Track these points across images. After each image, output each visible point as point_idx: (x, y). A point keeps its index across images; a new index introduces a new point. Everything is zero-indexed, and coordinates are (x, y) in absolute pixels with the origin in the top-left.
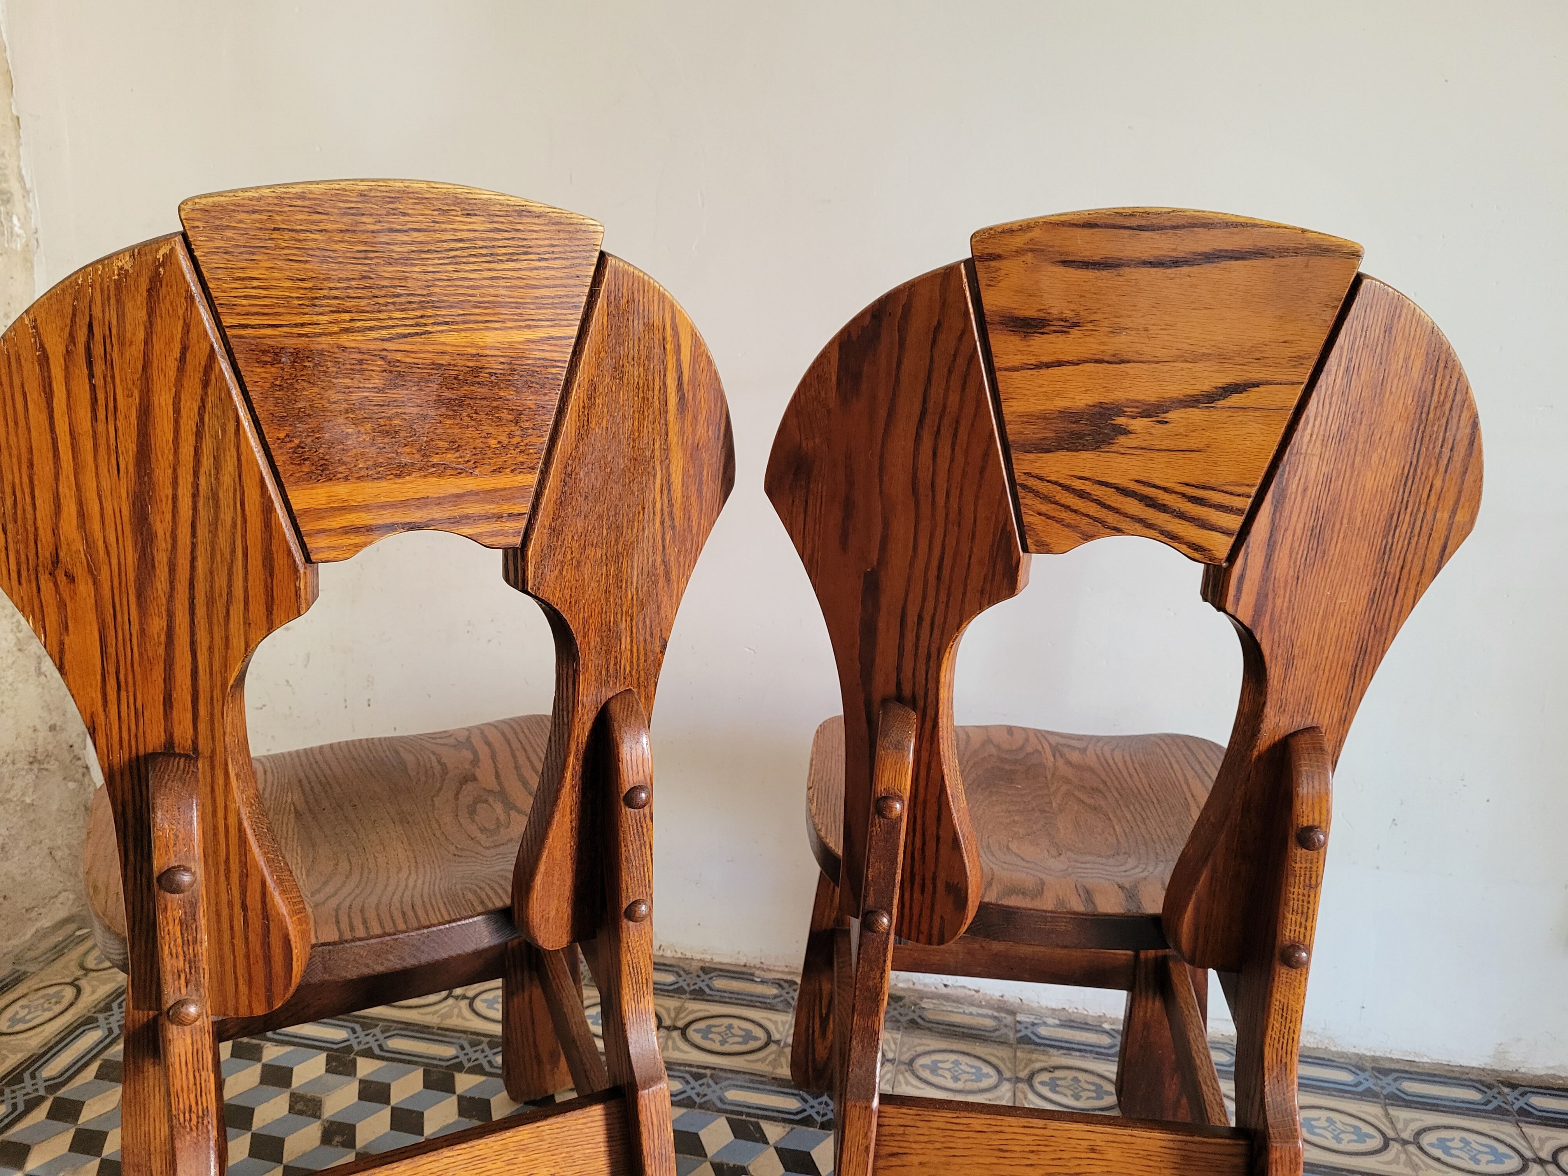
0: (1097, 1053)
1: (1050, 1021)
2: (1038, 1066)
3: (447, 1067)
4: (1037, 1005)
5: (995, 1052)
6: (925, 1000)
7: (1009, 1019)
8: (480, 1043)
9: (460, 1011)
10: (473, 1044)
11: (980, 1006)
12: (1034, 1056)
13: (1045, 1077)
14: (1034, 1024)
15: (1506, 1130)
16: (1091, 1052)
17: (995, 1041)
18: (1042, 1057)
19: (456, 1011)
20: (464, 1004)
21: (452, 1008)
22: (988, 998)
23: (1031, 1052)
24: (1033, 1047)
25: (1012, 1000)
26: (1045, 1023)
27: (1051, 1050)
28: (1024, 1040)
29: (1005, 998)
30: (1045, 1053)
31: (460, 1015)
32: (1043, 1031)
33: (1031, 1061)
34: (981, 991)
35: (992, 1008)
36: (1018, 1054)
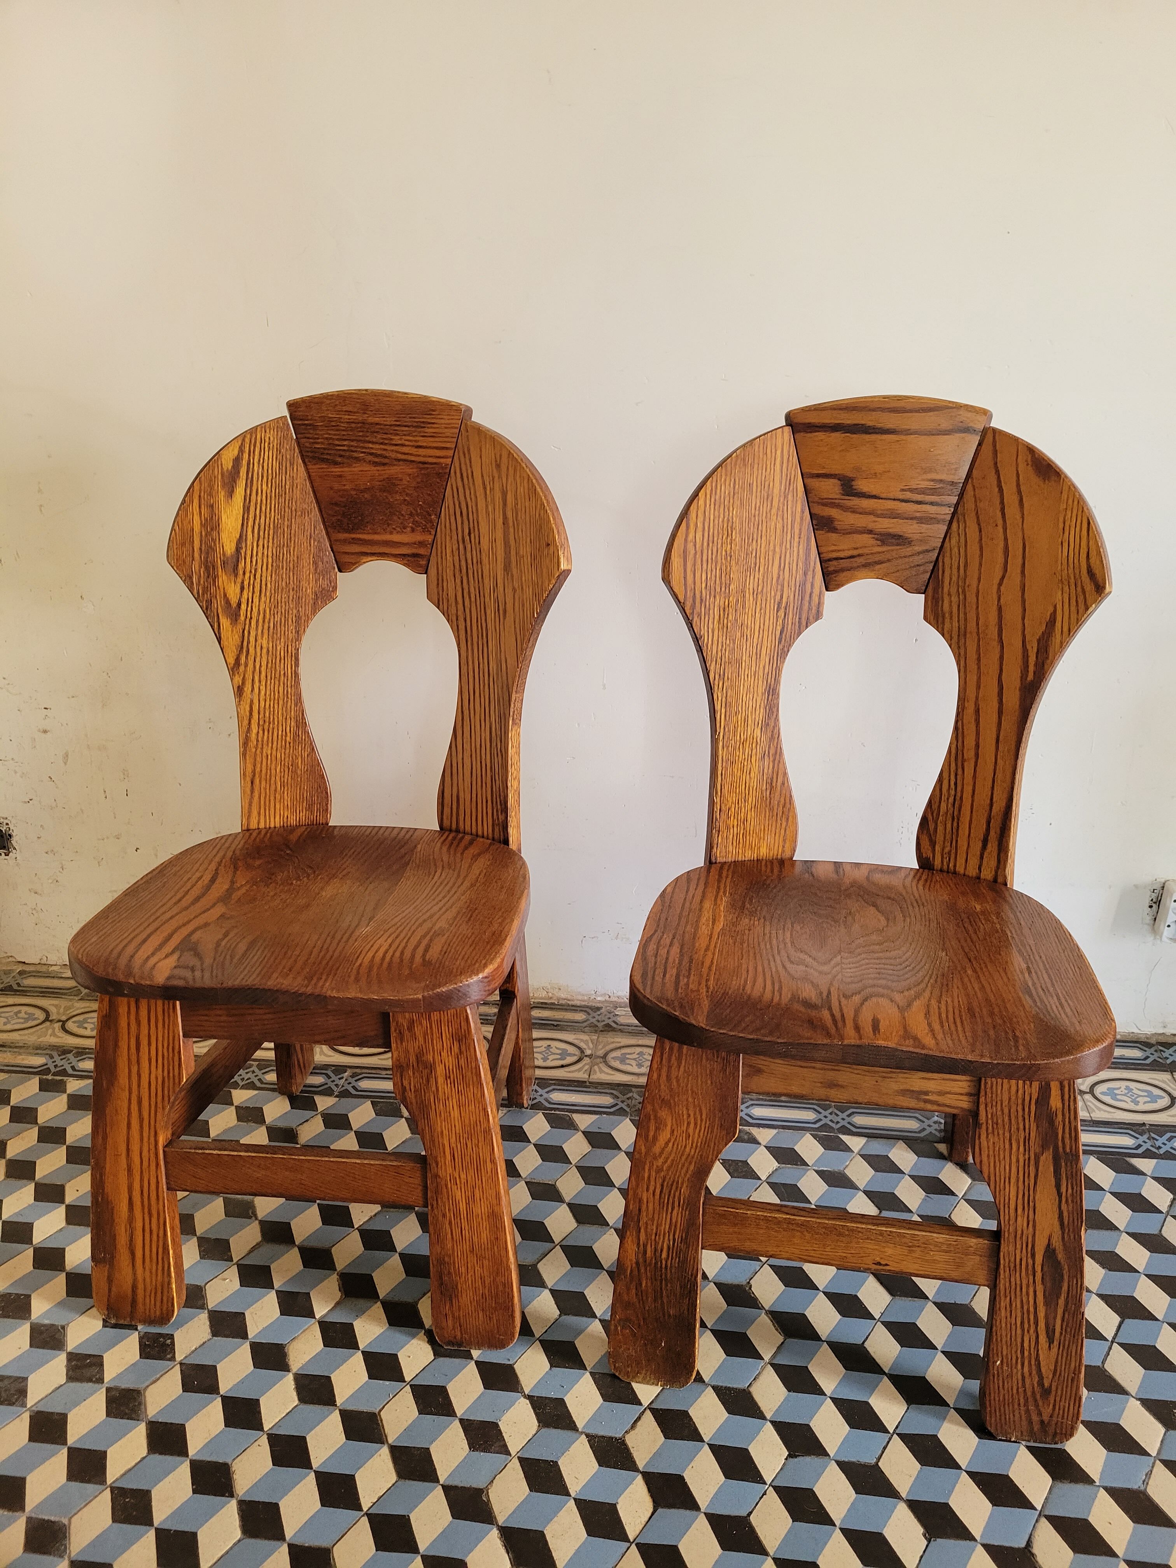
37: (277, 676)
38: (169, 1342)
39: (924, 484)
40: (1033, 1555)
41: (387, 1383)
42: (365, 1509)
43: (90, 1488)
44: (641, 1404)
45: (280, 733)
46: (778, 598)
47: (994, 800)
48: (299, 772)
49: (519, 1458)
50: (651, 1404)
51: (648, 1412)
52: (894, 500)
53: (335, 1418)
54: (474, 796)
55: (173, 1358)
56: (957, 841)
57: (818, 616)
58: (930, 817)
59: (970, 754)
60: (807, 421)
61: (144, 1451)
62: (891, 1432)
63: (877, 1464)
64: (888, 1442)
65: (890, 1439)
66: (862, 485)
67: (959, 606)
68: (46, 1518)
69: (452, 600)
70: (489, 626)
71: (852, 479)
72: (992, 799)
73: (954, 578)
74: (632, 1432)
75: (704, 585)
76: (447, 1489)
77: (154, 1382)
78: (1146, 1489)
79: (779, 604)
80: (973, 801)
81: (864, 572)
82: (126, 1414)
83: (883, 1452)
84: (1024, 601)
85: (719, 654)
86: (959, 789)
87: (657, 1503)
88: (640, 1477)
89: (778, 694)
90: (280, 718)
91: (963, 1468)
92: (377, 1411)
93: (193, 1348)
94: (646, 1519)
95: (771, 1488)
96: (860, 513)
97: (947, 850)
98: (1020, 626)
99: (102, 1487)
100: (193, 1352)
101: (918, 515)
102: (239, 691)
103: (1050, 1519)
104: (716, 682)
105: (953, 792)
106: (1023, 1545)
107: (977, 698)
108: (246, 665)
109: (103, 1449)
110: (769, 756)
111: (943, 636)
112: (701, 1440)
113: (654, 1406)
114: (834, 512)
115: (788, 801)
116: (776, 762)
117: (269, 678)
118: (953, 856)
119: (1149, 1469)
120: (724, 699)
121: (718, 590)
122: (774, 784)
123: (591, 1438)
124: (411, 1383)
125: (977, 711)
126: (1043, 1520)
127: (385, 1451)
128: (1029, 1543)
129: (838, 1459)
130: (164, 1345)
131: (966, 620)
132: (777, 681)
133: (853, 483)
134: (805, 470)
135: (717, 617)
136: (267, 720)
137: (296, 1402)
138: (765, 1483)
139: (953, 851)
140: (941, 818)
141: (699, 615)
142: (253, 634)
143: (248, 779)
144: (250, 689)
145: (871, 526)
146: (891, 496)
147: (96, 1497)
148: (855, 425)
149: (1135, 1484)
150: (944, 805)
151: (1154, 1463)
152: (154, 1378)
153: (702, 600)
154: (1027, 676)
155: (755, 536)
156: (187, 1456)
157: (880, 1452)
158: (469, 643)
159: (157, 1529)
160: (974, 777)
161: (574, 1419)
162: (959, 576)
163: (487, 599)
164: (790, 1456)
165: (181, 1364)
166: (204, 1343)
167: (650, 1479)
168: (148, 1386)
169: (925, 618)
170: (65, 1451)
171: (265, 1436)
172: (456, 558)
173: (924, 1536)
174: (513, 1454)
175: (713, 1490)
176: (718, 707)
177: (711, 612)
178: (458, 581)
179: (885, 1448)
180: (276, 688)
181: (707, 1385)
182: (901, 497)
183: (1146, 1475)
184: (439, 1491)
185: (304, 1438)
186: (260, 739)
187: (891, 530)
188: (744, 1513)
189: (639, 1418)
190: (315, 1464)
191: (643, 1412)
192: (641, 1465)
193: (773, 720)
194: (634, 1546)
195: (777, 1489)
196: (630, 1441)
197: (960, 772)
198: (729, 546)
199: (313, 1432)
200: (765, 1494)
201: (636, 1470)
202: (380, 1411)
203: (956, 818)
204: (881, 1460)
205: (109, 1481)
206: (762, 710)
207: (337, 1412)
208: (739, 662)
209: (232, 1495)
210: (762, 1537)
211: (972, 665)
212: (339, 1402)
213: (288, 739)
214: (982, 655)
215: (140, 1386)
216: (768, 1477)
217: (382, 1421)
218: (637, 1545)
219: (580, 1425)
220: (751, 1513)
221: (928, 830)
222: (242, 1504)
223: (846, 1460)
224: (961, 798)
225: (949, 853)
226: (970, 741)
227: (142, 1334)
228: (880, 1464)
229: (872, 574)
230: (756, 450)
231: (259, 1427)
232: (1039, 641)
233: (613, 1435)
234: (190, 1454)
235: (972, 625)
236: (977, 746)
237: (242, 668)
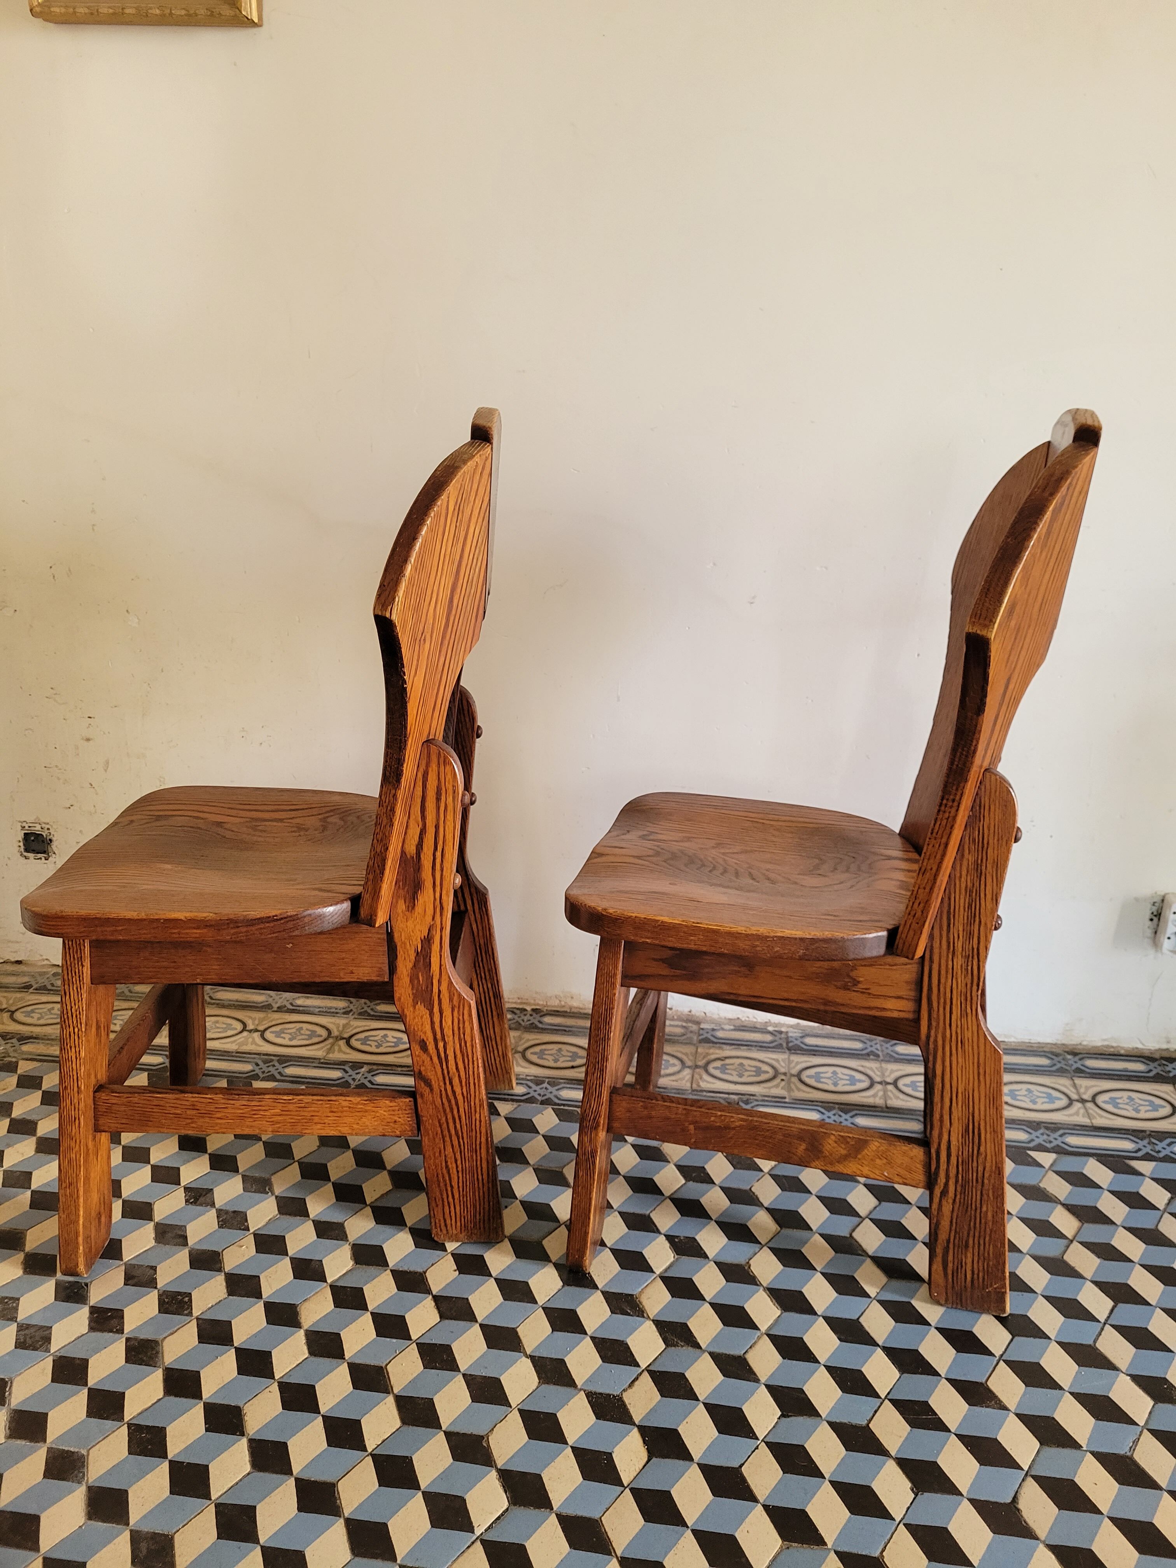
0: (761, 1047)
1: (727, 1027)
2: (713, 1057)
3: (245, 1078)
4: (717, 1016)
5: (680, 1049)
7: (695, 1028)
8: (272, 1061)
9: (254, 1039)
10: (265, 1062)
12: (711, 1051)
13: (718, 1064)
14: (713, 1030)
15: (1063, 1083)
16: (756, 1046)
17: (681, 1043)
18: (717, 1051)
19: (250, 1040)
20: (256, 1035)
21: (246, 1038)
22: (679, 1014)
23: (710, 1048)
24: (711, 1045)
25: (697, 1014)
26: (723, 1029)
27: (725, 1047)
28: (706, 1041)
29: (693, 1013)
30: (720, 1048)
31: (254, 1042)
32: (720, 1034)
33: (708, 1054)
34: (674, 1009)
35: (683, 1021)
36: (699, 1050)
38: (186, 1299)
40: (1018, 1510)
41: (394, 1340)
42: (369, 1450)
43: (108, 1423)
44: (638, 1365)
49: (519, 1409)
50: (649, 1366)
51: (646, 1374)
53: (344, 1369)
55: (190, 1314)
61: (161, 1394)
62: (883, 1397)
63: (868, 1425)
64: (879, 1407)
65: (881, 1404)
68: (66, 1449)
74: (629, 1391)
76: (448, 1434)
77: (172, 1334)
78: (1132, 1455)
82: (144, 1361)
83: (874, 1415)
87: (651, 1454)
88: (636, 1430)
91: (953, 1430)
92: (384, 1365)
93: (210, 1306)
94: (641, 1467)
95: (763, 1443)
99: (119, 1424)
100: (209, 1309)
103: (1037, 1478)
106: (1009, 1500)
109: (121, 1390)
112: (697, 1399)
113: (651, 1368)
119: (1138, 1436)
123: (590, 1395)
124: (417, 1341)
126: (1030, 1480)
127: (390, 1400)
128: (1015, 1499)
129: (830, 1419)
130: (182, 1301)
137: (307, 1355)
138: (757, 1439)
147: (114, 1432)
149: (1123, 1450)
151: (1141, 1432)
152: (171, 1331)
156: (201, 1399)
157: (872, 1415)
159: (170, 1461)
161: (574, 1377)
164: (783, 1416)
165: (198, 1319)
166: (220, 1301)
167: (646, 1432)
168: (165, 1338)
170: (86, 1391)
171: (276, 1384)
173: (912, 1490)
174: (513, 1406)
175: (706, 1443)
179: (876, 1412)
181: (704, 1351)
183: (1134, 1442)
184: (441, 1436)
185: (314, 1387)
188: (736, 1465)
189: (636, 1379)
190: (324, 1409)
191: (641, 1374)
192: (637, 1419)
194: (627, 1490)
195: (768, 1444)
196: (627, 1398)
199: (322, 1381)
200: (757, 1448)
201: (634, 1424)
202: (387, 1365)
204: (872, 1422)
205: (127, 1418)
207: (346, 1365)
209: (242, 1434)
210: (753, 1487)
212: (347, 1355)
215: (159, 1338)
216: (761, 1433)
217: (388, 1374)
218: (631, 1489)
219: (579, 1382)
220: (743, 1464)
222: (251, 1441)
223: (838, 1421)
227: (161, 1292)
228: (870, 1425)
231: (271, 1376)
233: (611, 1392)
234: (204, 1397)
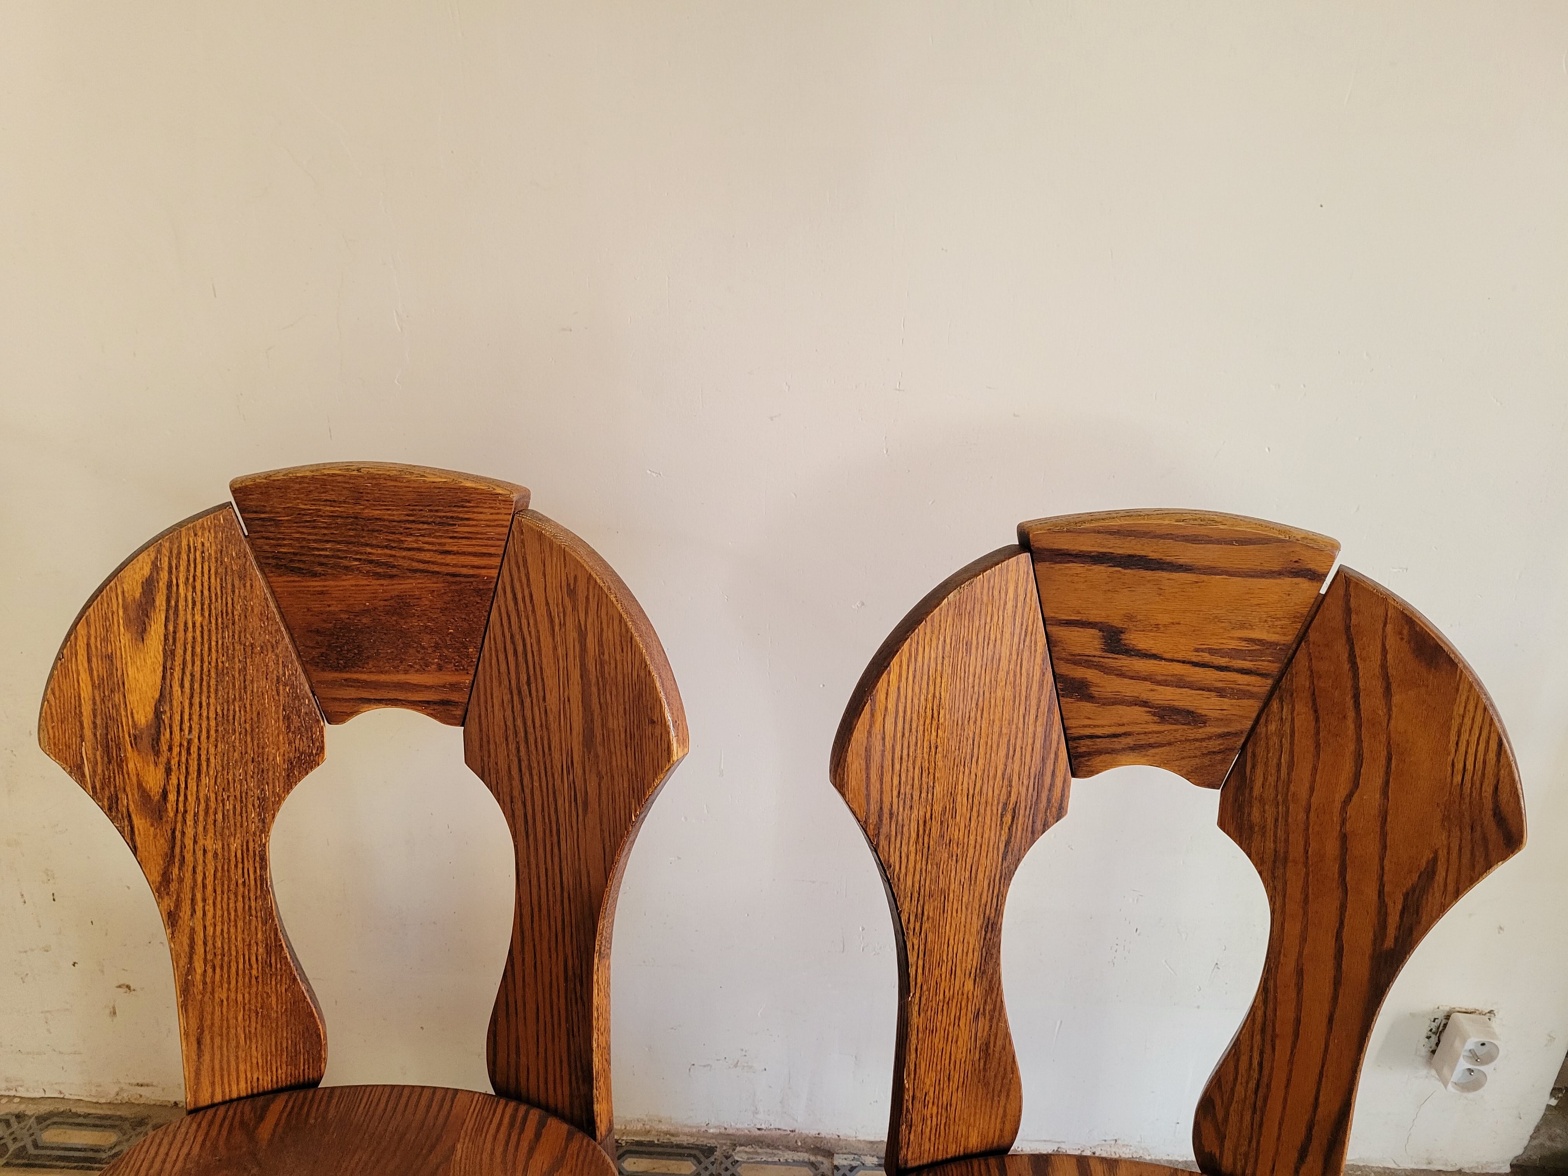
4: (854, 1139)
6: (738, 1149)
7: (826, 1164)
11: (795, 1149)
25: (828, 1136)
29: (823, 1135)
34: (797, 1131)
35: (808, 1150)
37: (232, 887)
39: (1233, 644)
45: (241, 966)
46: (1003, 798)
47: (1321, 1099)
48: (274, 1015)
52: (1184, 662)
54: (542, 1050)
56: (1258, 1142)
57: (1060, 813)
58: (1218, 1102)
59: (1285, 1029)
60: (1056, 547)
66: (1137, 640)
67: (1276, 820)
69: (504, 773)
70: (561, 820)
71: (1122, 631)
72: (1317, 1099)
73: (1272, 779)
75: (895, 793)
79: (1005, 804)
80: (1286, 1093)
81: (1132, 756)
84: (1384, 835)
85: (917, 885)
86: (1266, 1072)
89: (1000, 930)
90: (240, 945)
96: (1132, 678)
97: (1243, 1149)
98: (1375, 867)
101: (1220, 685)
102: (172, 919)
104: (911, 926)
105: (1256, 1075)
107: (1300, 954)
108: (181, 880)
110: (984, 1014)
111: (1250, 857)
114: (1090, 675)
115: (1009, 1069)
116: (995, 1021)
117: (219, 891)
118: (1252, 1160)
120: (922, 947)
121: (916, 797)
122: (991, 1051)
125: (1300, 973)
131: (1287, 841)
132: (999, 912)
133: (1123, 636)
134: (1049, 614)
135: (914, 835)
136: (219, 952)
139: (1253, 1154)
140: (1234, 1105)
141: (888, 837)
142: (190, 832)
143: (193, 1039)
144: (189, 913)
145: (1144, 696)
146: (1180, 656)
148: (1130, 556)
150: (1239, 1089)
153: (891, 814)
154: (1383, 941)
155: (973, 715)
158: (531, 838)
160: (1291, 1062)
162: (1278, 778)
163: (558, 782)
169: (1222, 824)
172: (509, 712)
176: (912, 959)
177: (906, 829)
178: (512, 747)
180: (232, 905)
182: (1194, 659)
186: (208, 980)
187: (1176, 703)
193: (991, 964)
197: (1268, 1049)
198: (934, 734)
203: (1258, 1109)
206: (976, 954)
208: (944, 894)
211: (1293, 907)
213: (254, 972)
214: (1311, 896)
221: (1214, 1116)
224: (1268, 1086)
225: (1246, 1155)
226: (1286, 1013)
229: (1143, 760)
230: (978, 591)
232: (1406, 896)
235: (1296, 852)
236: (1298, 1021)
237: (174, 886)
